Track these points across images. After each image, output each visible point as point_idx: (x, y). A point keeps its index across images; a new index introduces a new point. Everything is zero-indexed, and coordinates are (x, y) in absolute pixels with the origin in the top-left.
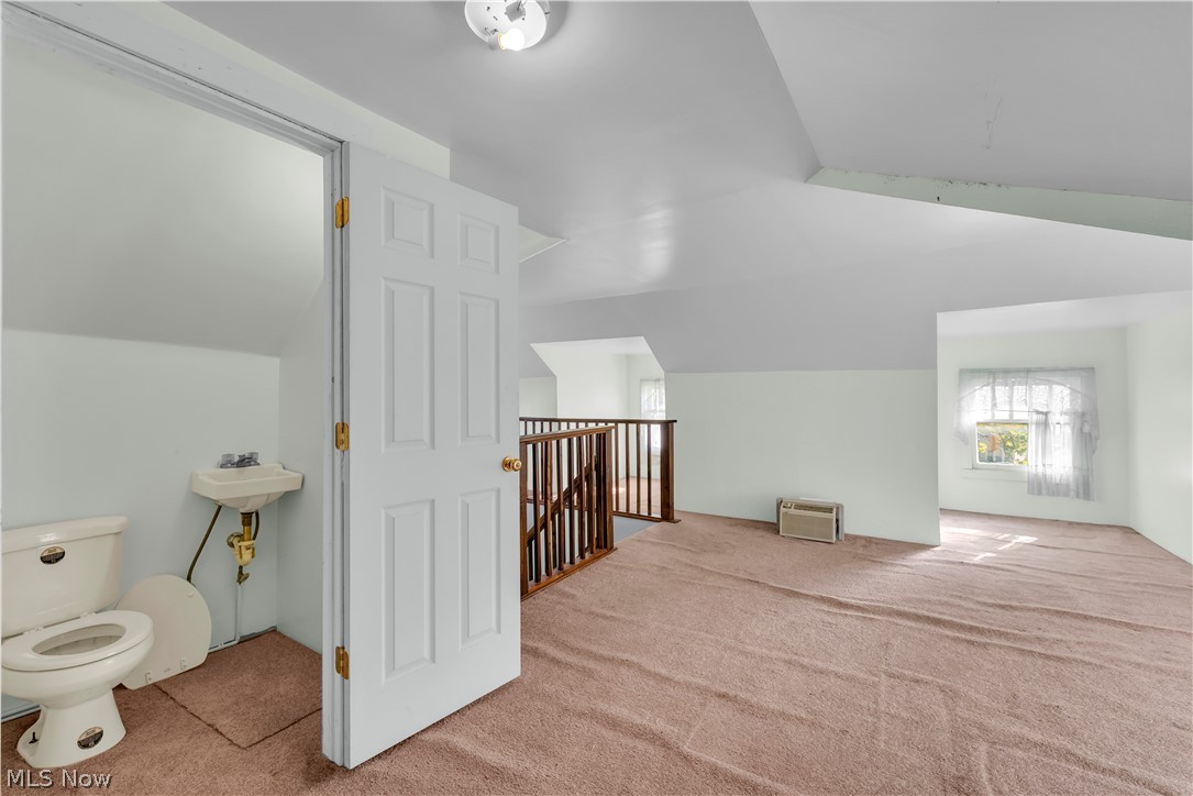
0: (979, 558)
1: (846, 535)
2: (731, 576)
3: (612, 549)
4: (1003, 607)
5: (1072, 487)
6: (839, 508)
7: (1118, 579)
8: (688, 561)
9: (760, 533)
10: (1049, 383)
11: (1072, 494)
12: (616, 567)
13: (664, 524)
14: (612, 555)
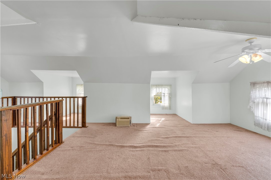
0: (158, 125)
1: (132, 124)
2: (104, 144)
3: (62, 142)
4: (167, 138)
5: (168, 107)
6: (131, 117)
7: (179, 126)
8: (91, 142)
9: (111, 127)
10: (165, 88)
11: (168, 109)
12: (62, 151)
13: (83, 129)
14: (62, 145)
